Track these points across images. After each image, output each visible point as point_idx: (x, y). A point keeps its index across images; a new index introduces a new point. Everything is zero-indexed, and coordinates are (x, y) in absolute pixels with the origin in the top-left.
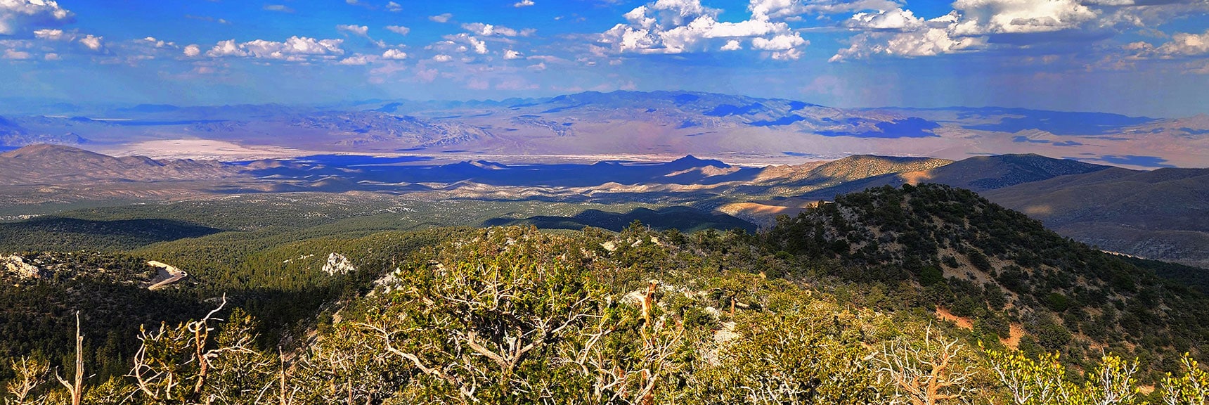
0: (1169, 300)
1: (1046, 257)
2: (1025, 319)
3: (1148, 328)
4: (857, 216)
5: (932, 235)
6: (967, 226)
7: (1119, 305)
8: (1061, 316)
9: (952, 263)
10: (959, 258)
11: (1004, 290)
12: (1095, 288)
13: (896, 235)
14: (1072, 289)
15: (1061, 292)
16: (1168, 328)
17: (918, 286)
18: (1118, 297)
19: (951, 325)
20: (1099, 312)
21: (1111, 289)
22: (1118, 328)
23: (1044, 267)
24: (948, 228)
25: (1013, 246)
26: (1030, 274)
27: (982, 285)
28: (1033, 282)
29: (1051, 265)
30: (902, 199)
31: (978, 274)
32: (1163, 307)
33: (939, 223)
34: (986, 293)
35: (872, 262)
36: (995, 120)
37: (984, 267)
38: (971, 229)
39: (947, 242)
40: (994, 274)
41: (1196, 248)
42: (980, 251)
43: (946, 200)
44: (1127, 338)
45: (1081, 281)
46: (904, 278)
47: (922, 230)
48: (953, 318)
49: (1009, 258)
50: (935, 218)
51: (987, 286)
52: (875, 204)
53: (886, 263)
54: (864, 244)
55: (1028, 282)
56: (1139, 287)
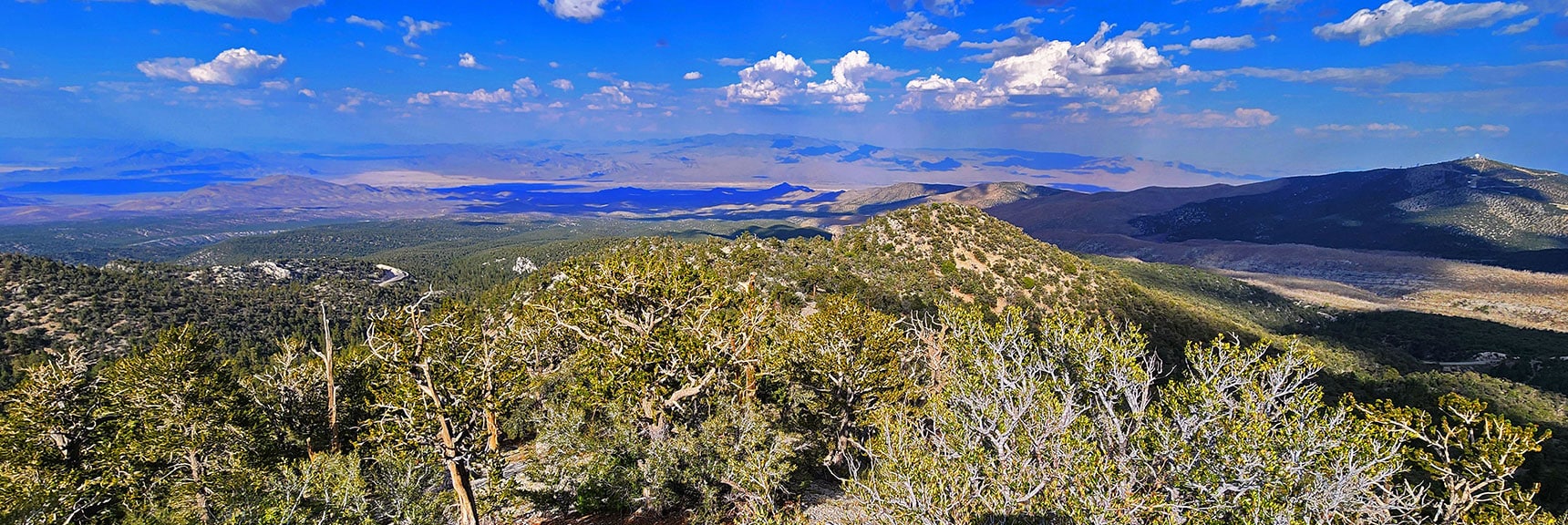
0: (1098, 280)
1: (1023, 252)
2: (1008, 294)
3: (1083, 298)
4: (901, 226)
5: (950, 239)
6: (973, 232)
7: (1067, 284)
8: (1030, 292)
9: (962, 258)
10: (968, 255)
11: (995, 276)
12: (1052, 273)
13: (926, 239)
14: (1038, 274)
15: (1031, 276)
16: (1095, 298)
17: (940, 274)
18: (1067, 278)
19: (960, 300)
20: (1054, 289)
21: (1063, 274)
22: (1065, 299)
23: (1021, 259)
24: (961, 234)
25: (1003, 246)
26: (1012, 265)
27: (981, 273)
28: (1014, 269)
29: (1026, 258)
30: (931, 214)
31: (978, 264)
32: (1094, 284)
33: (955, 230)
34: (983, 278)
35: (910, 258)
36: (1002, 159)
37: (983, 260)
38: (976, 234)
39: (959, 244)
40: (989, 265)
41: (1117, 246)
42: (982, 250)
43: (960, 214)
44: (1070, 305)
45: (1044, 269)
46: (932, 268)
47: (943, 236)
48: (961, 295)
49: (1000, 254)
50: (952, 227)
51: (984, 273)
52: (913, 217)
53: (919, 259)
54: (905, 246)
55: (1010, 269)
56: (1080, 272)
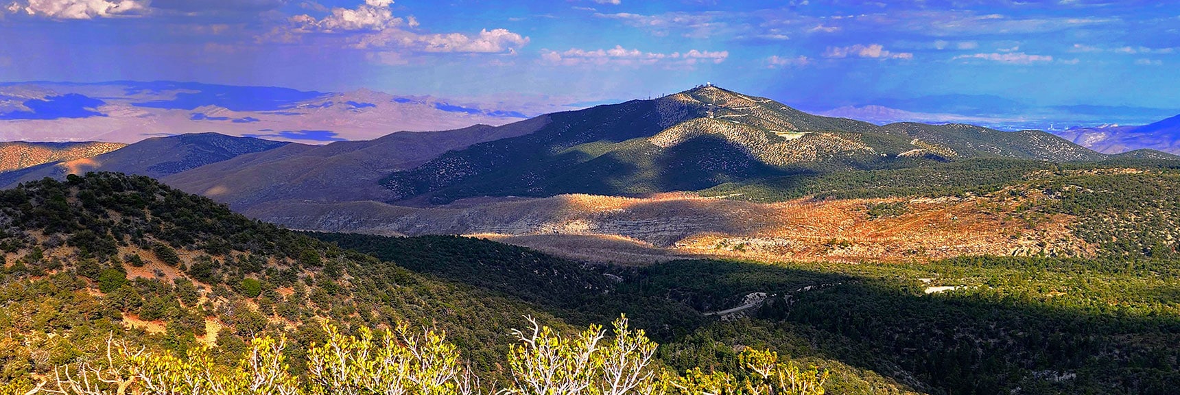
0: (352, 270)
1: (236, 242)
2: (221, 310)
3: (335, 299)
4: (10, 219)
5: (109, 233)
6: (149, 217)
7: (309, 282)
8: (255, 301)
9: (136, 262)
10: (143, 255)
11: (196, 284)
12: (285, 268)
13: (64, 237)
14: (264, 272)
15: (254, 277)
16: (352, 296)
17: (98, 294)
18: (308, 273)
19: (142, 332)
20: (291, 292)
21: (301, 267)
22: (309, 304)
23: (235, 253)
24: (128, 222)
25: (201, 235)
26: (221, 262)
27: (171, 282)
28: (225, 270)
29: (241, 250)
30: (68, 193)
31: (165, 269)
32: (346, 276)
33: (116, 218)
34: (177, 290)
35: (37, 273)
36: (170, 96)
37: (172, 261)
38: (153, 221)
39: (127, 238)
40: (183, 268)
41: (370, 217)
42: (167, 245)
43: (121, 190)
44: (318, 313)
45: (272, 263)
46: (82, 286)
47: (96, 228)
48: (143, 324)
49: (199, 248)
50: (111, 212)
51: (177, 282)
52: (33, 202)
53: (54, 272)
54: (23, 253)
55: (219, 271)
56: (325, 261)
